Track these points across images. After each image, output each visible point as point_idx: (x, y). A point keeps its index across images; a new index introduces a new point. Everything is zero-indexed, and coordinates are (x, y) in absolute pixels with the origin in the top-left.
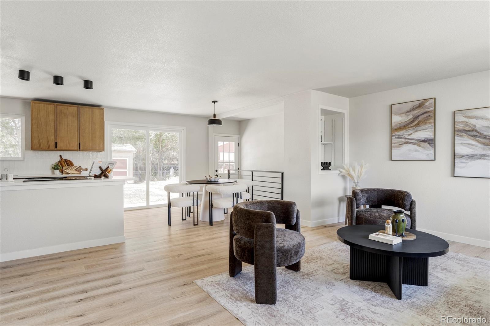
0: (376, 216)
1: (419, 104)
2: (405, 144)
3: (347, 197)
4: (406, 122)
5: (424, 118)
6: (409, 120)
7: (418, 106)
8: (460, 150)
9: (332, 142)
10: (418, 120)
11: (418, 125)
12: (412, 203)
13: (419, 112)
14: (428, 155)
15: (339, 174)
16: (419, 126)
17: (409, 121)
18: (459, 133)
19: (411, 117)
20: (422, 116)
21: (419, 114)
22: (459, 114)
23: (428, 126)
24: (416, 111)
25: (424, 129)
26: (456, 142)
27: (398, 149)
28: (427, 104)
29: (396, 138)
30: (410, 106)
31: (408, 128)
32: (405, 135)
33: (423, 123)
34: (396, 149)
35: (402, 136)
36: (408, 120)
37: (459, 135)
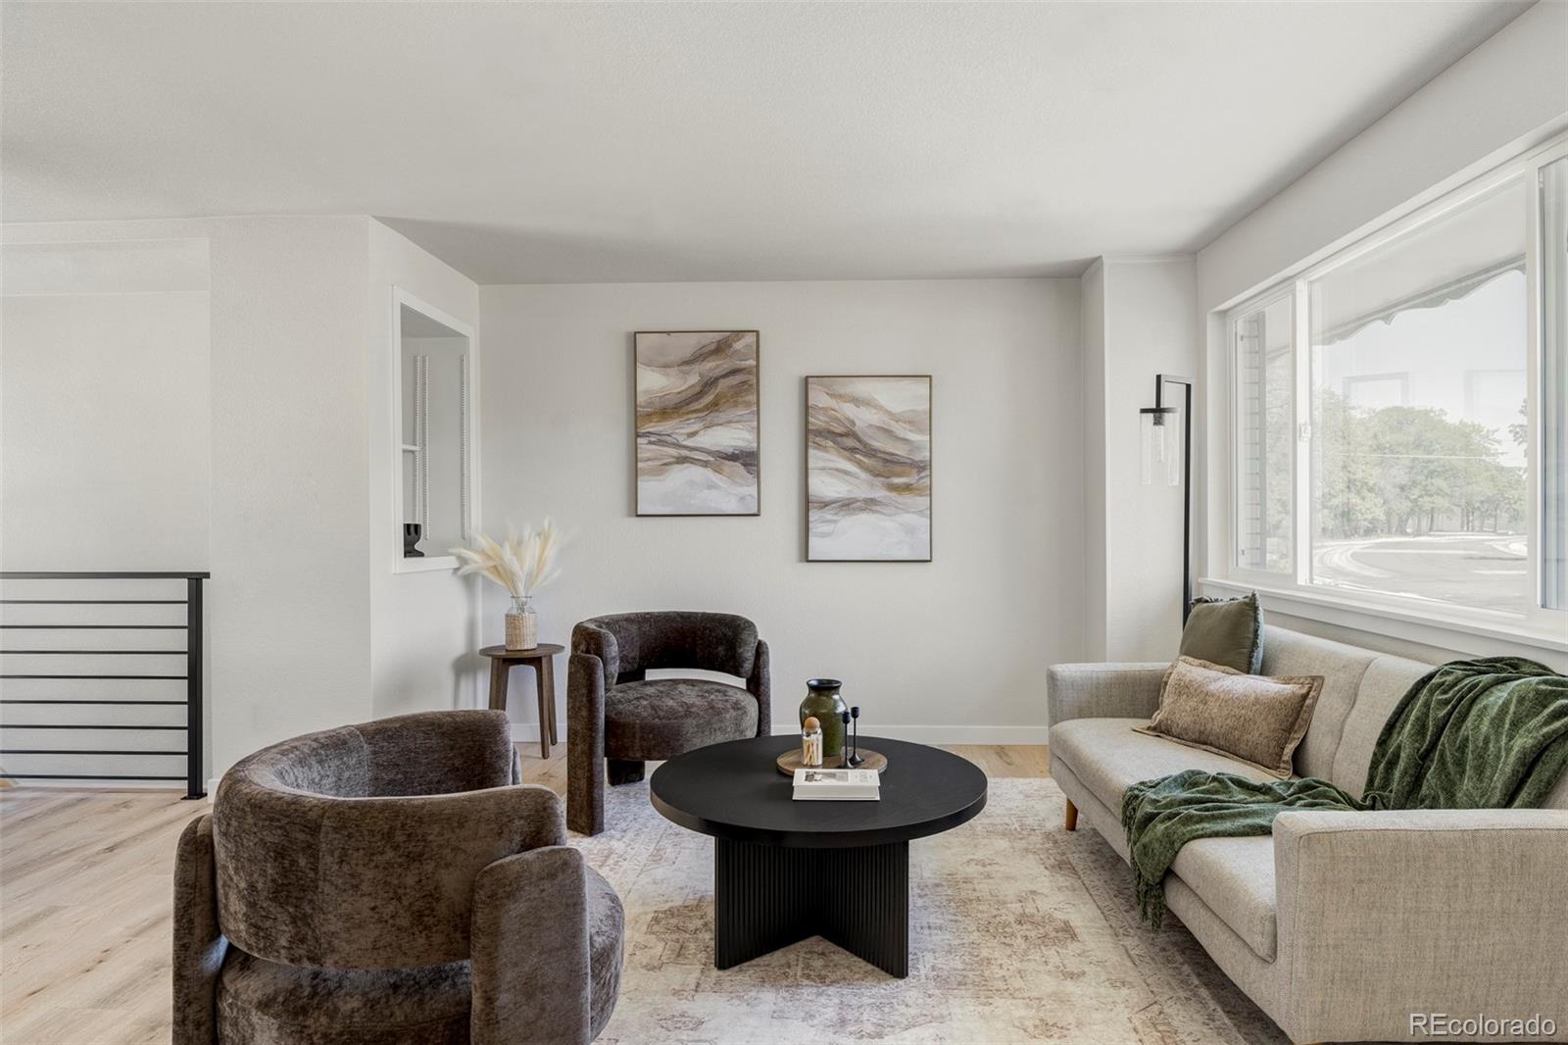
0: (672, 710)
1: (719, 341)
2: (677, 463)
3: (489, 655)
4: (679, 393)
5: (732, 387)
6: (690, 387)
7: (713, 347)
8: (824, 486)
9: (415, 445)
10: (717, 391)
11: (714, 406)
12: (760, 650)
13: (718, 366)
14: (742, 499)
15: (457, 570)
16: (716, 411)
17: (690, 393)
18: (817, 439)
19: (693, 379)
20: (727, 379)
21: (718, 372)
22: (819, 385)
23: (741, 411)
24: (709, 362)
25: (730, 422)
26: (811, 465)
27: (657, 478)
28: (738, 345)
29: (650, 443)
30: (689, 345)
31: (687, 413)
32: (677, 433)
33: (728, 401)
34: (648, 481)
35: (668, 439)
36: (686, 390)
37: (819, 446)
